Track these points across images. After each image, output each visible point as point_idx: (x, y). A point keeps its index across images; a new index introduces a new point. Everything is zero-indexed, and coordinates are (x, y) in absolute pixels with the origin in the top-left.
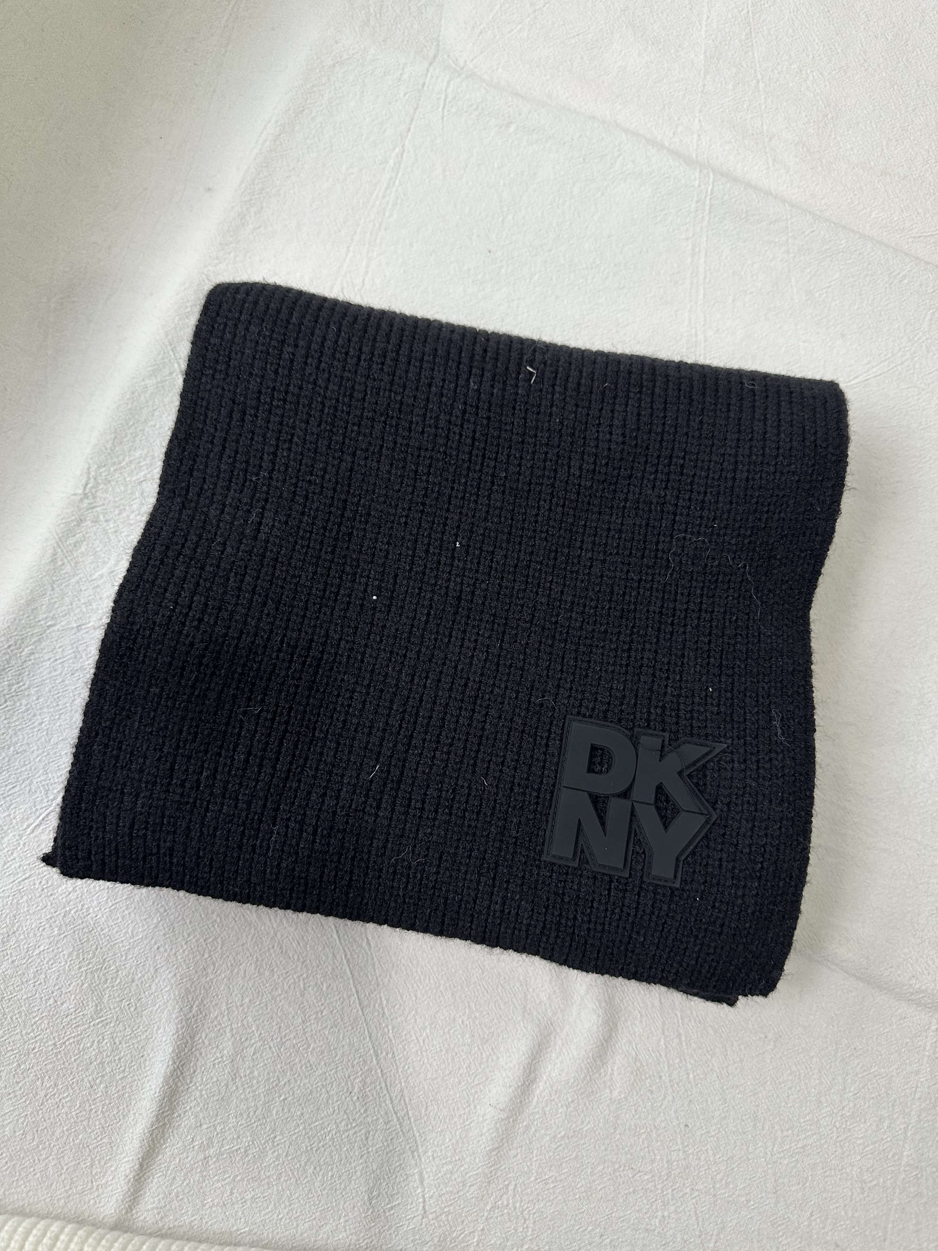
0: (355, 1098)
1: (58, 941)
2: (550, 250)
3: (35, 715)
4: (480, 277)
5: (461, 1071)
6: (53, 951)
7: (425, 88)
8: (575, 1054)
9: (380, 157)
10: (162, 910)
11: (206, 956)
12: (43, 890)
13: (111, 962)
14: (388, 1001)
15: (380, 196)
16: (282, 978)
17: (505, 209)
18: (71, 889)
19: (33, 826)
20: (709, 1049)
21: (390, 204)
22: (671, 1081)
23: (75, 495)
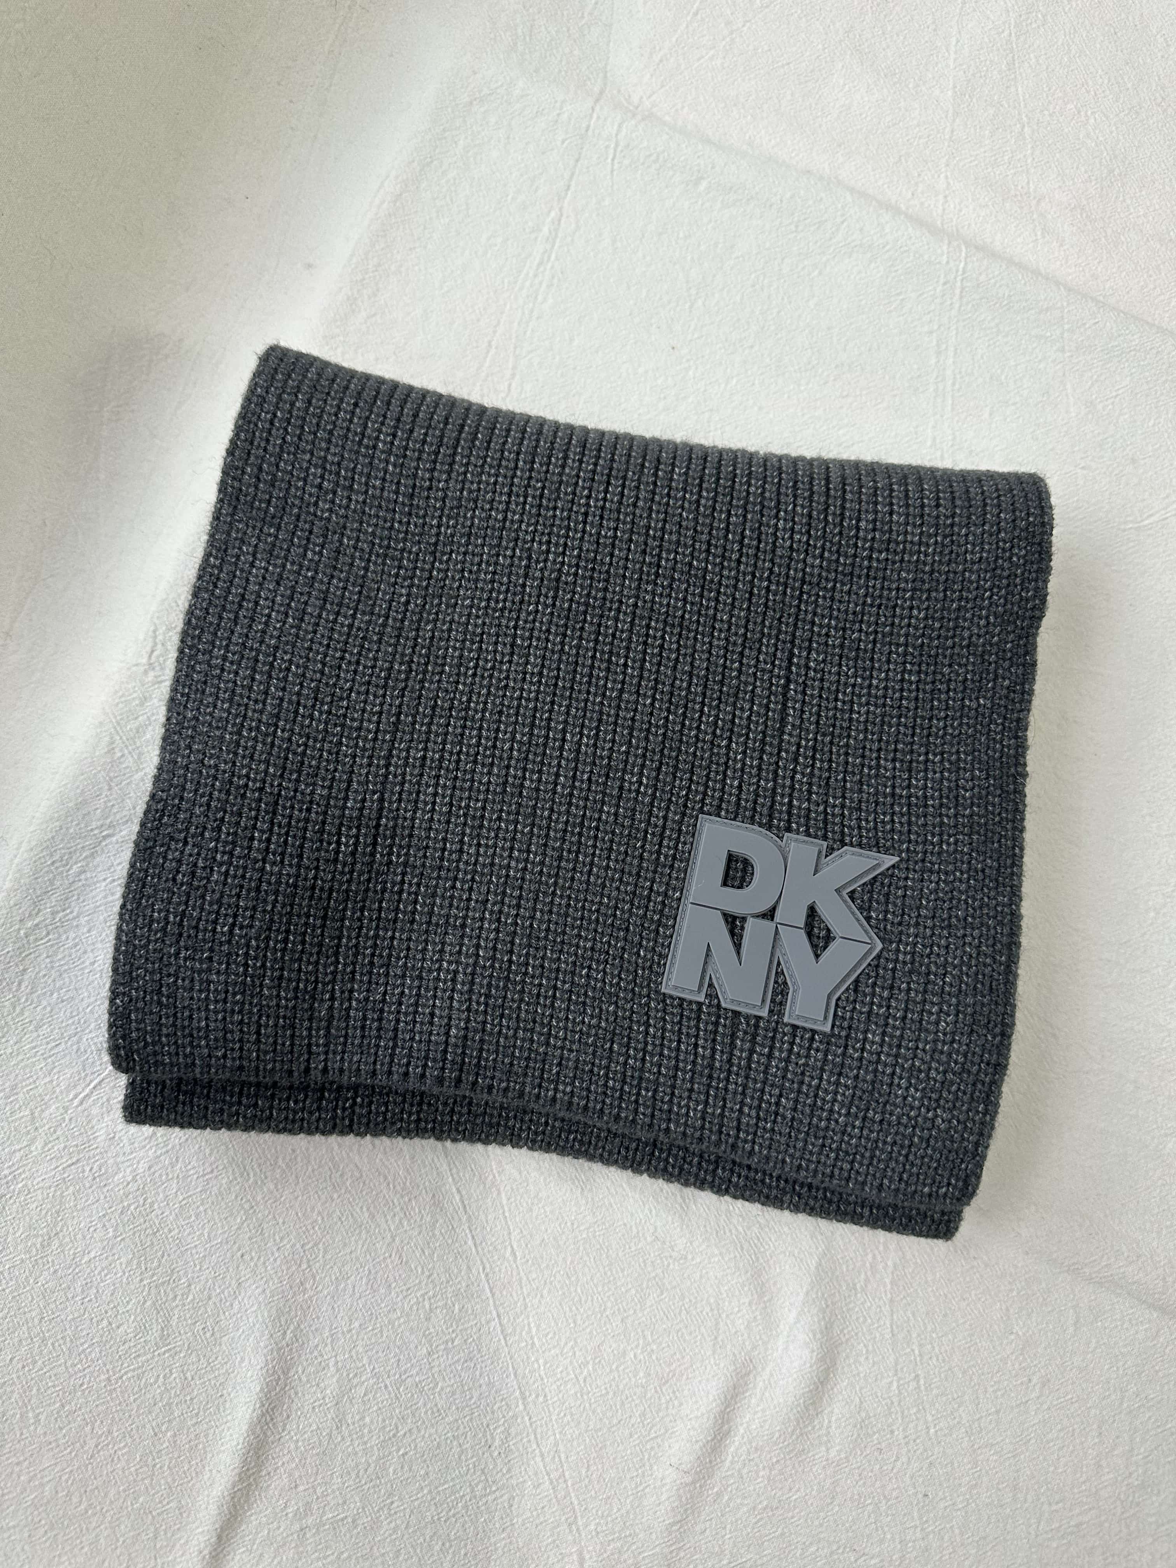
0: (496, 1453)
1: (113, 1246)
2: (752, 347)
3: (85, 952)
4: (659, 382)
5: (633, 1421)
6: (107, 1258)
7: (590, 133)
8: (781, 1400)
9: (530, 224)
10: (247, 1206)
11: (304, 1266)
12: (94, 1179)
13: (181, 1273)
14: (538, 1327)
15: (531, 275)
16: (401, 1297)
17: (693, 291)
18: (130, 1178)
19: (82, 1095)
20: (955, 1396)
21: (544, 285)
22: (906, 1437)
23: (137, 665)
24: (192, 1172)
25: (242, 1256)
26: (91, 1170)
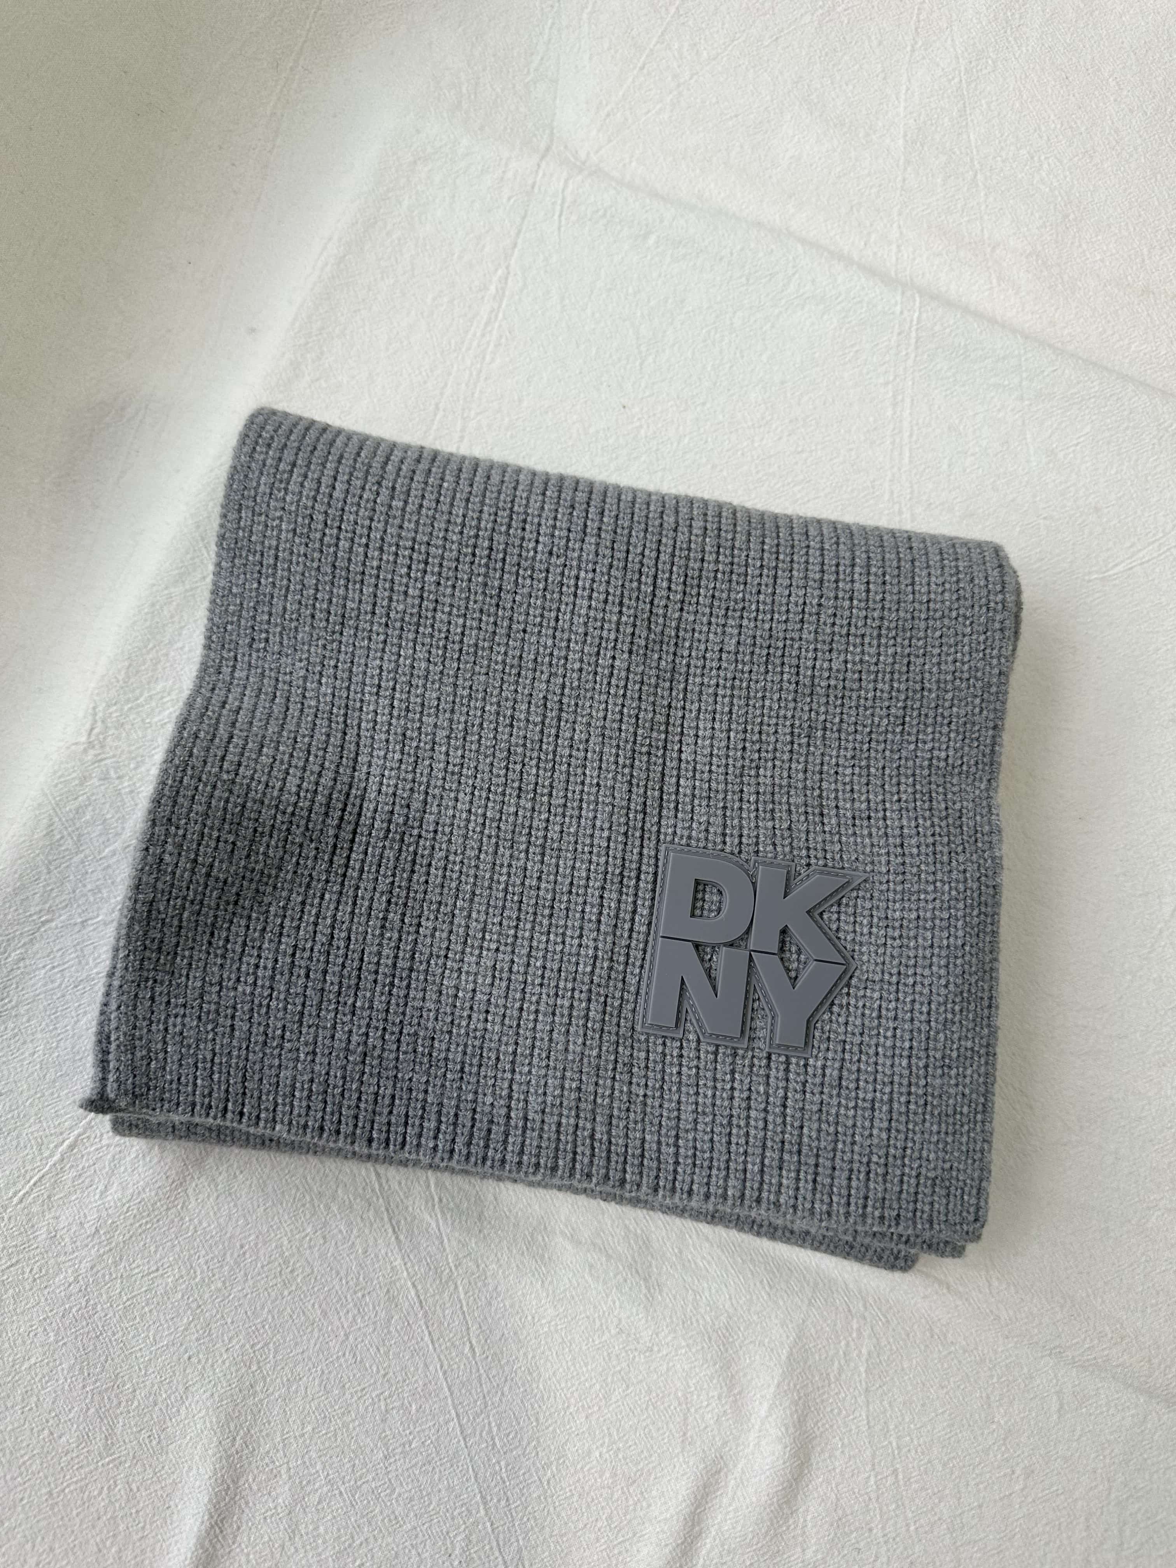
1: (54, 1351)
2: (704, 403)
3: (25, 1043)
4: (611, 441)
5: (599, 1524)
6: (48, 1364)
7: (536, 190)
8: (754, 1499)
9: (477, 283)
10: (194, 1305)
11: (254, 1368)
12: (35, 1280)
13: (126, 1378)
14: (499, 1426)
15: (478, 334)
16: (356, 1398)
17: (643, 348)
18: (71, 1279)
19: (22, 1193)
20: (936, 1490)
21: (492, 345)
22: (884, 1536)
23: (76, 744)
24: (136, 1271)
25: (189, 1358)
26: (31, 1271)
